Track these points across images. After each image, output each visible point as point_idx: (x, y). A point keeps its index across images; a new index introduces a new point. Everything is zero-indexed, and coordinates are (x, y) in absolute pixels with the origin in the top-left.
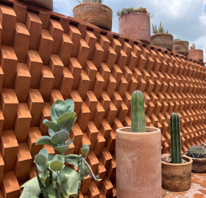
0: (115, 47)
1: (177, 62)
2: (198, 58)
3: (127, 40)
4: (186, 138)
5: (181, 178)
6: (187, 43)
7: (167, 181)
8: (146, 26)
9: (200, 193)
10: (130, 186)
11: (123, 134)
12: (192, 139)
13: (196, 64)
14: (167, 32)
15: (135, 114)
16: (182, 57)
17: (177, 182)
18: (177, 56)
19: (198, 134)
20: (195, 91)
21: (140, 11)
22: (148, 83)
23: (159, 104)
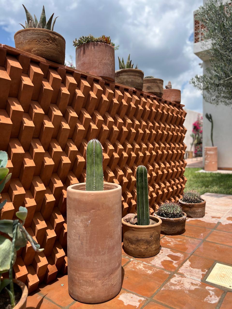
0: (67, 85)
1: (149, 105)
2: (174, 100)
3: (85, 77)
4: (157, 193)
5: (148, 242)
6: (162, 81)
7: (131, 246)
8: (108, 59)
9: (169, 259)
10: (82, 255)
11: (74, 193)
12: (165, 196)
13: (171, 106)
14: (136, 68)
15: (91, 168)
16: (155, 99)
17: (143, 247)
18: (149, 97)
19: (173, 188)
20: (169, 139)
21: (101, 41)
22: (111, 129)
23: (125, 155)
